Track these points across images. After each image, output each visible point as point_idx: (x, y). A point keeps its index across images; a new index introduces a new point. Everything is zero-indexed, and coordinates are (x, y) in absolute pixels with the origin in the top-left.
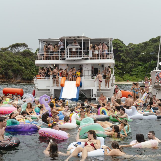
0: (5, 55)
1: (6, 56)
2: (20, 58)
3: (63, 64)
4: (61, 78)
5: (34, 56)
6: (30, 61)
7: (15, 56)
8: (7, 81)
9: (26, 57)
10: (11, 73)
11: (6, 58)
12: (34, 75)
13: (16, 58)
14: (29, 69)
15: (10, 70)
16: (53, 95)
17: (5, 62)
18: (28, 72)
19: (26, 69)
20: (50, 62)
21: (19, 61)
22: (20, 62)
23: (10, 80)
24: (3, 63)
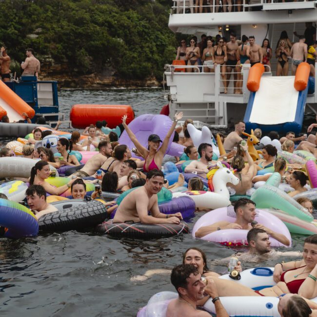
0: (68, 5)
1: (69, 8)
2: (110, 14)
3: (254, 25)
4: (248, 68)
5: (152, 6)
6: (140, 20)
7: (96, 7)
8: (74, 82)
9: (128, 10)
10: (86, 58)
11: (72, 13)
12: (152, 62)
13: (100, 12)
14: (137, 44)
15: (83, 50)
16: (222, 121)
17: (69, 26)
18: (135, 55)
19: (130, 45)
20: (213, 19)
21: (109, 22)
22: (110, 26)
23: (85, 79)
24: (62, 28)
